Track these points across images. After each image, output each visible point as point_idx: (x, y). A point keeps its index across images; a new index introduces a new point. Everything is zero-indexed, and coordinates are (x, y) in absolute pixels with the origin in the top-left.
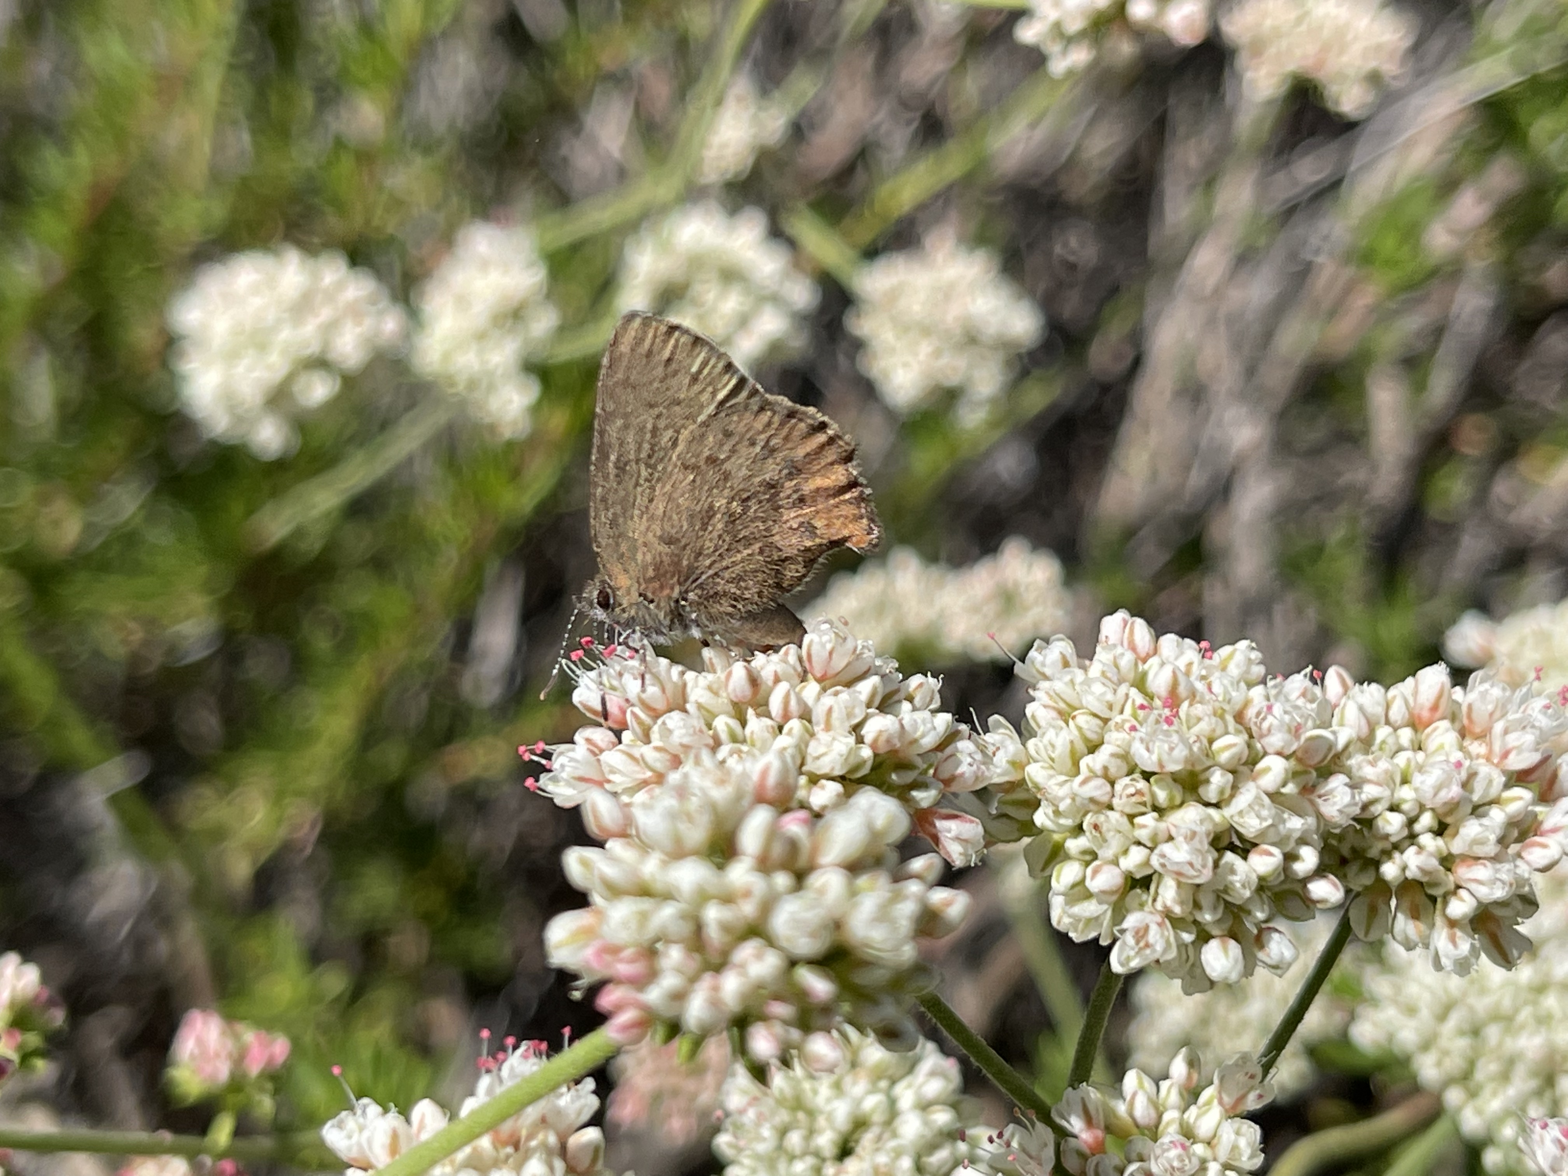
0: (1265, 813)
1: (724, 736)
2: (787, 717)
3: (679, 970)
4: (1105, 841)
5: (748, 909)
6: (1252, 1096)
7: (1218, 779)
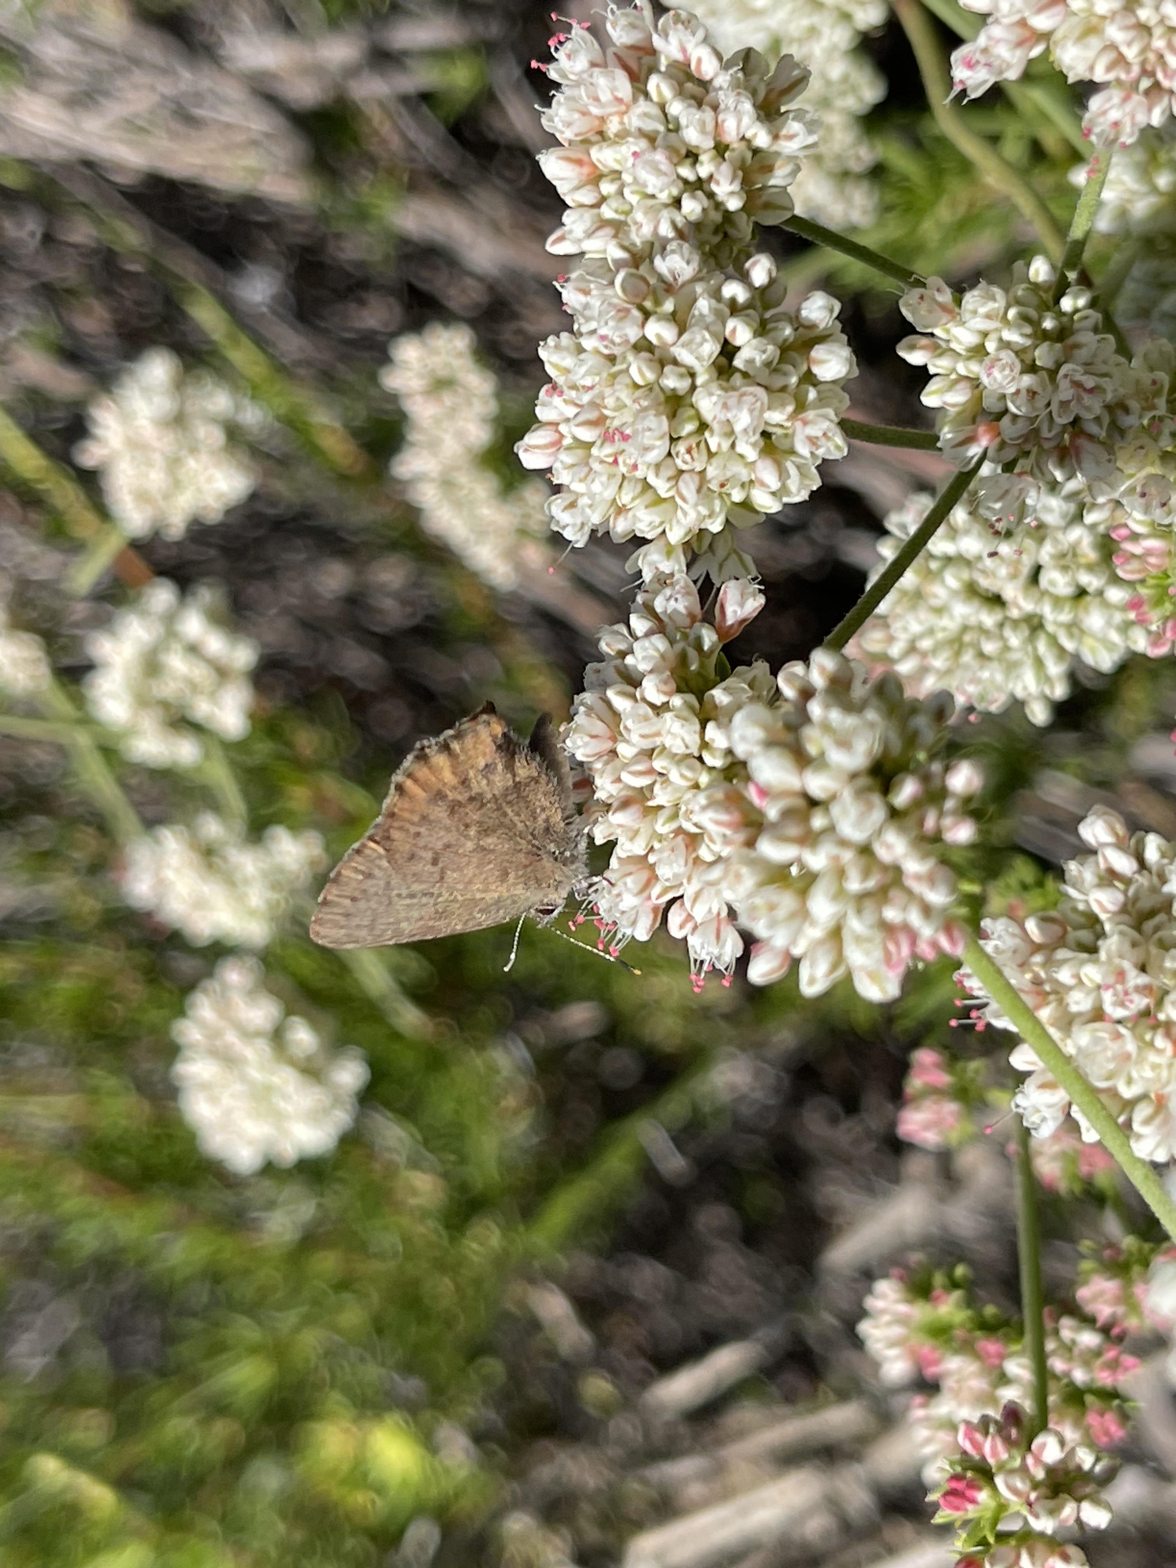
0: (698, 339)
1: (674, 826)
2: (651, 771)
3: (904, 909)
4: (733, 476)
5: (848, 856)
6: (940, 298)
7: (672, 382)
